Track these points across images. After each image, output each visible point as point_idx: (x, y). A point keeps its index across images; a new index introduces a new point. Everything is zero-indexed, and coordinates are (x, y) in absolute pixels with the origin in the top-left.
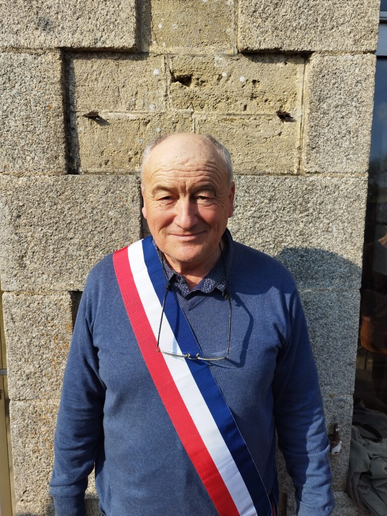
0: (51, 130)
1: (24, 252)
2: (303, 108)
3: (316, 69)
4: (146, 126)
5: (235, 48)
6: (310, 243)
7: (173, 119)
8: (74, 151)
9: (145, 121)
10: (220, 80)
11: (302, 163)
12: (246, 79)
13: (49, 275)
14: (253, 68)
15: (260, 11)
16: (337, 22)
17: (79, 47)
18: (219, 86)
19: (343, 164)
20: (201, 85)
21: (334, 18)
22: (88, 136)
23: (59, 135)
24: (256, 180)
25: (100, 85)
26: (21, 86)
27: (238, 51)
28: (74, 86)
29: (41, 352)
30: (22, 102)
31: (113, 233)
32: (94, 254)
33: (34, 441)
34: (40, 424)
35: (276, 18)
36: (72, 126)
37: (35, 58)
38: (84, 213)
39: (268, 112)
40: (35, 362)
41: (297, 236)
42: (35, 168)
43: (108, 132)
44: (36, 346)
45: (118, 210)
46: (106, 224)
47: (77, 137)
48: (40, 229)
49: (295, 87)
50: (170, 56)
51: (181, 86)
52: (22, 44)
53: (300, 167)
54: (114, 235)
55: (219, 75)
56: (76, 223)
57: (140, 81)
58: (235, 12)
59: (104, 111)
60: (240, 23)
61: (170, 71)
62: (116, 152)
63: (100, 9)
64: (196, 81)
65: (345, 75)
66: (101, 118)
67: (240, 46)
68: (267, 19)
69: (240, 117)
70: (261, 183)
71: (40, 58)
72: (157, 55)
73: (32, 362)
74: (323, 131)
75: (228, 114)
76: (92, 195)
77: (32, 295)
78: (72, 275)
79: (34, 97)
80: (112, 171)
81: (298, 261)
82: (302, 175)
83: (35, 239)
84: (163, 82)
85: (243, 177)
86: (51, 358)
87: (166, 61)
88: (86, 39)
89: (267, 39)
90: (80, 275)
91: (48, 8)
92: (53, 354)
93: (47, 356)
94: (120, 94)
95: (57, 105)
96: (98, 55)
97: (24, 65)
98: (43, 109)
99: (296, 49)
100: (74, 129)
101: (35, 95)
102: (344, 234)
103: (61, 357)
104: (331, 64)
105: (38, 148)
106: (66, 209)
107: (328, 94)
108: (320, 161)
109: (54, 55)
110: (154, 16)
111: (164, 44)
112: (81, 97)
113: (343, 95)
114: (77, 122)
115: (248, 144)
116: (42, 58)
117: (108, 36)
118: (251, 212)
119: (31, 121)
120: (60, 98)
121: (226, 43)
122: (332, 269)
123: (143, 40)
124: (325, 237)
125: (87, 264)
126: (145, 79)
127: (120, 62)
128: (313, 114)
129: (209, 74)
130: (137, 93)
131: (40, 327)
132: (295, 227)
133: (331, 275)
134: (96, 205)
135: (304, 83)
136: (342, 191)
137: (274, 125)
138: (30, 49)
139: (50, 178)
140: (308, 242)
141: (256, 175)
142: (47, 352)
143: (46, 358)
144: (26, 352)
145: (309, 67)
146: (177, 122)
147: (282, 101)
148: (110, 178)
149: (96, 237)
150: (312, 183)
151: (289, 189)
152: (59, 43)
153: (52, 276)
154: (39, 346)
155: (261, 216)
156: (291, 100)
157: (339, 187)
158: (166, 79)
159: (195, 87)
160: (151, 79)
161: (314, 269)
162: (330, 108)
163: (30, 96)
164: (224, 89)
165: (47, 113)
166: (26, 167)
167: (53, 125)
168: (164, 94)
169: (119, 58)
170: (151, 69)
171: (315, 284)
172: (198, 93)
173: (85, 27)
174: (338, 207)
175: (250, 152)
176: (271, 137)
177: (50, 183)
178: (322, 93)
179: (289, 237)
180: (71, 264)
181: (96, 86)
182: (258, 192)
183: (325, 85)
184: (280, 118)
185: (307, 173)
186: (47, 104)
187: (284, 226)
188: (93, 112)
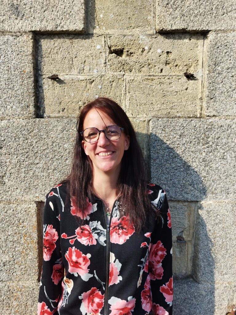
0: (25, 88)
1: (4, 173)
2: (203, 70)
3: (212, 43)
4: (91, 84)
5: (154, 29)
6: (210, 167)
7: (111, 79)
8: (41, 102)
9: (90, 81)
10: (143, 52)
11: (203, 109)
12: (162, 51)
13: (21, 190)
14: (166, 43)
15: (172, 4)
16: (227, 10)
17: (45, 30)
18: (143, 56)
19: (234, 110)
20: (130, 55)
21: (224, 8)
22: (50, 91)
23: (30, 91)
24: (170, 122)
25: (60, 56)
26: (5, 58)
27: (156, 31)
28: (42, 57)
29: (14, 246)
30: (5, 68)
31: (67, 159)
32: (53, 174)
33: (8, 312)
34: (12, 299)
35: (183, 8)
36: (40, 85)
37: (15, 39)
38: (46, 146)
39: (178, 74)
40: (9, 254)
41: (201, 162)
42: (13, 114)
43: (64, 89)
44: (11, 241)
45: (71, 143)
46: (62, 154)
47: (43, 92)
48: (16, 157)
49: (196, 56)
50: (108, 36)
51: (116, 56)
52: (7, 29)
53: (202, 112)
54: (67, 161)
55: (143, 48)
56: (41, 153)
57: (87, 54)
58: (154, 5)
59: (62, 74)
60: (157, 12)
61: (108, 46)
62: (70, 103)
63: (60, 4)
64: (127, 53)
65: (233, 46)
66: (60, 79)
67: (158, 28)
68: (176, 9)
69: (158, 77)
70: (173, 124)
71: (18, 38)
72: (99, 36)
73: (8, 253)
74: (218, 86)
75: (150, 76)
76: (53, 132)
77: (9, 204)
78: (38, 189)
79: (13, 65)
80: (67, 116)
81: (202, 181)
82: (203, 118)
83: (12, 164)
84: (103, 54)
85: (160, 119)
87: (106, 40)
88: (50, 25)
89: (177, 23)
90: (43, 190)
91: (24, 5)
92: (22, 247)
93: (19, 249)
94: (73, 62)
95: (29, 70)
96: (58, 37)
97: (7, 43)
98: (20, 73)
99: (198, 29)
100: (41, 87)
101: (14, 64)
103: (28, 249)
104: (223, 39)
105: (15, 100)
106: (34, 143)
107: (221, 60)
108: (216, 107)
109: (28, 36)
110: (97, 9)
111: (104, 28)
112: (46, 65)
113: (233, 61)
114: (43, 82)
115: (164, 96)
117: (65, 23)
118: (167, 145)
119: (11, 82)
120: (31, 66)
121: (148, 26)
122: (227, 186)
123: (89, 25)
124: (221, 162)
125: (48, 181)
126: (91, 52)
127: (74, 41)
128: (211, 74)
129: (136, 48)
130: (85, 62)
131: (14, 228)
132: (199, 156)
134: (55, 140)
135: (204, 53)
136: (233, 129)
137: (183, 83)
138: (12, 32)
139: (23, 121)
140: (209, 166)
141: (170, 118)
142: (19, 246)
143: (18, 250)
144: (4, 246)
145: (207, 41)
146: (113, 81)
147: (188, 66)
148: (66, 121)
149: (55, 162)
150: (211, 124)
151: (194, 128)
152: (31, 28)
153: (23, 190)
154: (13, 242)
155: (174, 148)
156: (194, 65)
157: (231, 126)
158: (105, 52)
159: (126, 57)
160: (95, 52)
161: (214, 187)
162: (223, 70)
163: (11, 64)
164: (146, 58)
165: (22, 76)
166: (7, 113)
167: (26, 84)
168: (104, 62)
169: (73, 38)
170: (95, 45)
171: (214, 198)
172: (128, 61)
173: (49, 17)
174: (230, 141)
175: (165, 102)
176: (181, 91)
177: (23, 124)
178: (217, 59)
179: (195, 163)
180: (37, 182)
181: (56, 57)
182: (171, 131)
183: (219, 54)
184: (187, 78)
185: (207, 116)
186: (23, 70)
187: (191, 155)
188: (54, 75)
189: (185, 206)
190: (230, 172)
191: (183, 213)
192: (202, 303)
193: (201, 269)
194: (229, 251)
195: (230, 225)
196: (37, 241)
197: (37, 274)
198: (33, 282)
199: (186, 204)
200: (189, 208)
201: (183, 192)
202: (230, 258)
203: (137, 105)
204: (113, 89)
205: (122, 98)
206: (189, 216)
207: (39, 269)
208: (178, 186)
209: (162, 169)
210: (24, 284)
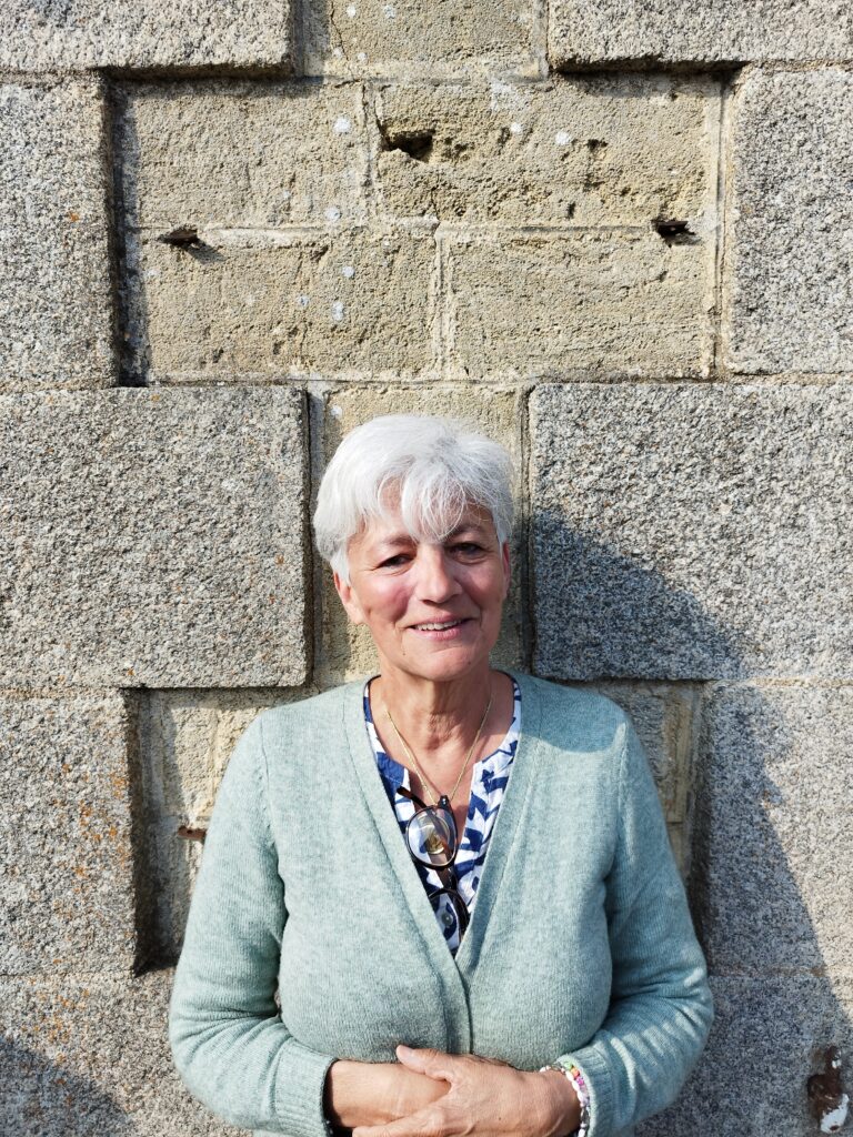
0: (76, 275)
1: (5, 585)
2: (722, 208)
3: (753, 107)
4: (317, 261)
5: (544, 60)
6: (748, 557)
7: (387, 243)
8: (135, 329)
9: (314, 249)
10: (504, 143)
11: (721, 349)
12: (571, 138)
13: (68, 646)
14: (586, 110)
17: (147, 65)
18: (502, 157)
19: (830, 350)
20: (457, 156)
22: (169, 289)
23: (95, 286)
24: (601, 395)
25: (201, 160)
26: (2, 167)
27: (551, 67)
28: (135, 165)
29: (47, 848)
30: (4, 204)
31: (232, 534)
32: (183, 590)
33: (28, 1085)
34: (44, 1039)
36: (130, 265)
37: (36, 97)
38: (158, 486)
39: (629, 222)
40: (31, 876)
41: (714, 541)
42: (35, 372)
43: (220, 279)
44: (35, 833)
45: (247, 477)
46: (216, 513)
47: (142, 292)
48: (47, 528)
49: (697, 155)
50: (377, 85)
51: (405, 159)
52: (6, 62)
53: (717, 359)
54: (234, 541)
55: (503, 130)
56: (138, 512)
57: (302, 150)
59: (210, 225)
61: (378, 121)
62: (241, 330)
64: (444, 147)
65: (829, 120)
66: (204, 244)
67: (556, 52)
69: (557, 234)
70: (615, 403)
71: (48, 96)
72: (344, 83)
73: (23, 874)
74: (776, 266)
75: (528, 229)
76: (180, 437)
77: (26, 699)
78: (128, 646)
79: (33, 192)
80: (230, 378)
81: (718, 607)
82: (722, 381)
83: (35, 554)
85: (567, 387)
86: (73, 863)
87: (367, 98)
88: (165, 45)
89: (624, 34)
90: (148, 645)
92: (77, 854)
93: (64, 858)
94: (252, 182)
95: (91, 213)
96: (195, 87)
97: (8, 114)
98: (57, 221)
99: (700, 58)
100: (134, 273)
101: (36, 188)
102: (840, 534)
103: (98, 860)
104: (792, 94)
105: (42, 320)
106: (113, 476)
107: (785, 169)
108: (769, 342)
109: (85, 87)
111: (361, 56)
112: (154, 193)
113: (826, 173)
114: (142, 255)
115: (581, 303)
116: (54, 94)
117: (220, 36)
118: (591, 478)
119: (26, 255)
120: (98, 195)
121: (520, 48)
122: (809, 625)
123: (308, 45)
124: (788, 541)
125: (166, 615)
126: (315, 144)
127: (251, 103)
128: (748, 221)
129: (477, 128)
130: (293, 180)
131: (46, 783)
132: (707, 517)
133: (808, 642)
134: (190, 465)
135: (723, 145)
136: (830, 419)
137: (647, 255)
138: (25, 73)
139: (72, 396)
140: (742, 555)
141: (604, 382)
142: (63, 847)
143: (61, 864)
144: (10, 850)
145: (735, 104)
146: (397, 251)
147: (667, 193)
148: (226, 394)
149: (190, 546)
150: (749, 401)
151: (689, 416)
152: (97, 58)
153: (76, 649)
154: (42, 832)
155: (619, 488)
156: (689, 188)
157: (821, 410)
158: (367, 143)
159: (443, 161)
160: (329, 144)
161: (761, 628)
162: (792, 205)
163: (24, 190)
164: (515, 165)
165: (65, 233)
166: (11, 368)
167: (81, 262)
168: (364, 180)
169: (248, 94)
170: (330, 117)
171: (763, 667)
172: (450, 176)
173: (162, 15)
174: (820, 462)
175: (585, 324)
176: (640, 284)
177: (72, 409)
178: (770, 166)
179: (693, 543)
180: (124, 618)
181: (190, 165)
182: (608, 426)
183: (779, 149)
184: (663, 236)
185: (736, 374)
186: (67, 210)
187: (678, 514)
188: (182, 230)
189: (659, 697)
190: (819, 573)
191: (650, 725)
192: (721, 1041)
193: (717, 924)
194: (816, 858)
195: (818, 764)
196: (129, 828)
197: (130, 946)
198: (119, 975)
199: (663, 690)
200: (673, 706)
201: (651, 649)
202: (819, 882)
203: (485, 337)
204: (395, 278)
205: (430, 310)
206: (672, 734)
207: (136, 928)
208: (633, 628)
209: (575, 566)
210: (84, 986)
